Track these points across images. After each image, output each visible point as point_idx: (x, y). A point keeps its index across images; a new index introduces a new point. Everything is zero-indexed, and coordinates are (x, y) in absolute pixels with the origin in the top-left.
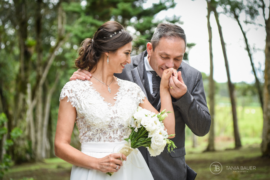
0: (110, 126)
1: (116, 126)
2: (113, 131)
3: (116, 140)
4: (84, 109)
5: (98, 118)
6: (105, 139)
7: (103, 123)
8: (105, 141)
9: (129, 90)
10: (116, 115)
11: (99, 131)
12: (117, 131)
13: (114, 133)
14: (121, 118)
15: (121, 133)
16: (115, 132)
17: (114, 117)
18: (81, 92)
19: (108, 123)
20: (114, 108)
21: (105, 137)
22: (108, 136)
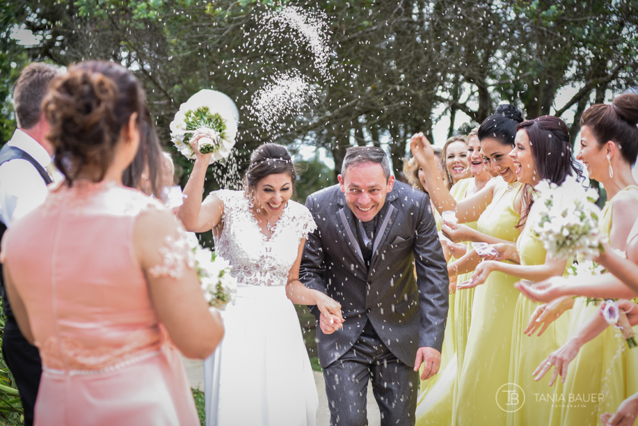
0: (257, 266)
1: (266, 267)
2: (261, 273)
3: (263, 285)
4: (232, 233)
5: (243, 252)
6: (249, 281)
7: (248, 259)
8: (247, 283)
9: (294, 217)
10: (269, 254)
11: (242, 269)
12: (266, 273)
13: (261, 275)
14: (274, 260)
15: (271, 277)
16: (263, 274)
17: (265, 256)
19: (255, 262)
20: (268, 244)
21: (249, 278)
22: (252, 277)
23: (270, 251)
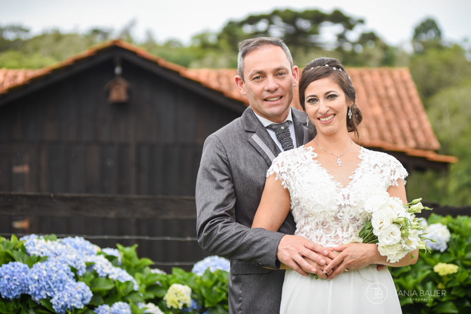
0: (336, 219)
1: (346, 219)
2: (342, 227)
5: (318, 205)
6: (329, 239)
7: (325, 212)
8: (327, 242)
9: (376, 165)
10: (347, 202)
11: (320, 226)
12: (348, 227)
13: (343, 231)
14: (354, 208)
15: (355, 231)
16: (345, 228)
17: (343, 205)
18: (297, 165)
19: (334, 214)
20: (345, 191)
21: (329, 235)
22: (332, 234)
23: (348, 198)
